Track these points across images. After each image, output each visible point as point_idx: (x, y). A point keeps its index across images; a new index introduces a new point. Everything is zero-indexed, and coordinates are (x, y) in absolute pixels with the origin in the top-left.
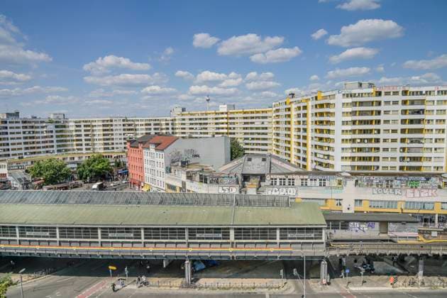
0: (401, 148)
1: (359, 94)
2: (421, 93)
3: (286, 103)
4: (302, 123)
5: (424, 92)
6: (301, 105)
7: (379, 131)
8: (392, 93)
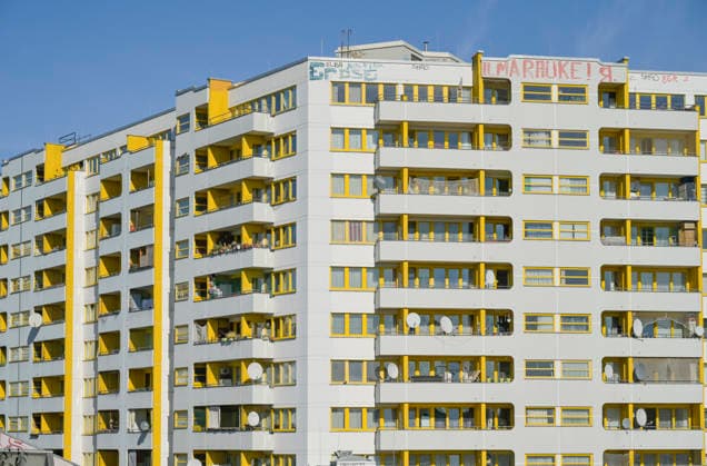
0: (606, 361)
1: (408, 88)
2: (678, 102)
3: (41, 170)
4: (126, 261)
5: (689, 101)
6: (124, 167)
7: (504, 276)
8: (555, 93)
